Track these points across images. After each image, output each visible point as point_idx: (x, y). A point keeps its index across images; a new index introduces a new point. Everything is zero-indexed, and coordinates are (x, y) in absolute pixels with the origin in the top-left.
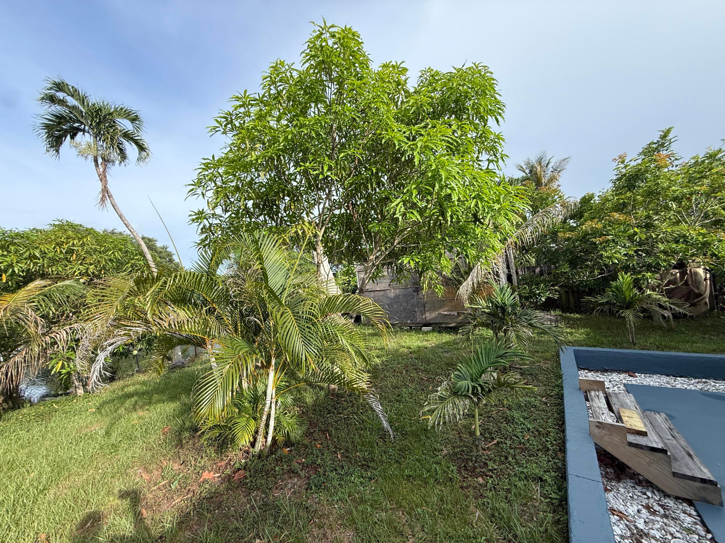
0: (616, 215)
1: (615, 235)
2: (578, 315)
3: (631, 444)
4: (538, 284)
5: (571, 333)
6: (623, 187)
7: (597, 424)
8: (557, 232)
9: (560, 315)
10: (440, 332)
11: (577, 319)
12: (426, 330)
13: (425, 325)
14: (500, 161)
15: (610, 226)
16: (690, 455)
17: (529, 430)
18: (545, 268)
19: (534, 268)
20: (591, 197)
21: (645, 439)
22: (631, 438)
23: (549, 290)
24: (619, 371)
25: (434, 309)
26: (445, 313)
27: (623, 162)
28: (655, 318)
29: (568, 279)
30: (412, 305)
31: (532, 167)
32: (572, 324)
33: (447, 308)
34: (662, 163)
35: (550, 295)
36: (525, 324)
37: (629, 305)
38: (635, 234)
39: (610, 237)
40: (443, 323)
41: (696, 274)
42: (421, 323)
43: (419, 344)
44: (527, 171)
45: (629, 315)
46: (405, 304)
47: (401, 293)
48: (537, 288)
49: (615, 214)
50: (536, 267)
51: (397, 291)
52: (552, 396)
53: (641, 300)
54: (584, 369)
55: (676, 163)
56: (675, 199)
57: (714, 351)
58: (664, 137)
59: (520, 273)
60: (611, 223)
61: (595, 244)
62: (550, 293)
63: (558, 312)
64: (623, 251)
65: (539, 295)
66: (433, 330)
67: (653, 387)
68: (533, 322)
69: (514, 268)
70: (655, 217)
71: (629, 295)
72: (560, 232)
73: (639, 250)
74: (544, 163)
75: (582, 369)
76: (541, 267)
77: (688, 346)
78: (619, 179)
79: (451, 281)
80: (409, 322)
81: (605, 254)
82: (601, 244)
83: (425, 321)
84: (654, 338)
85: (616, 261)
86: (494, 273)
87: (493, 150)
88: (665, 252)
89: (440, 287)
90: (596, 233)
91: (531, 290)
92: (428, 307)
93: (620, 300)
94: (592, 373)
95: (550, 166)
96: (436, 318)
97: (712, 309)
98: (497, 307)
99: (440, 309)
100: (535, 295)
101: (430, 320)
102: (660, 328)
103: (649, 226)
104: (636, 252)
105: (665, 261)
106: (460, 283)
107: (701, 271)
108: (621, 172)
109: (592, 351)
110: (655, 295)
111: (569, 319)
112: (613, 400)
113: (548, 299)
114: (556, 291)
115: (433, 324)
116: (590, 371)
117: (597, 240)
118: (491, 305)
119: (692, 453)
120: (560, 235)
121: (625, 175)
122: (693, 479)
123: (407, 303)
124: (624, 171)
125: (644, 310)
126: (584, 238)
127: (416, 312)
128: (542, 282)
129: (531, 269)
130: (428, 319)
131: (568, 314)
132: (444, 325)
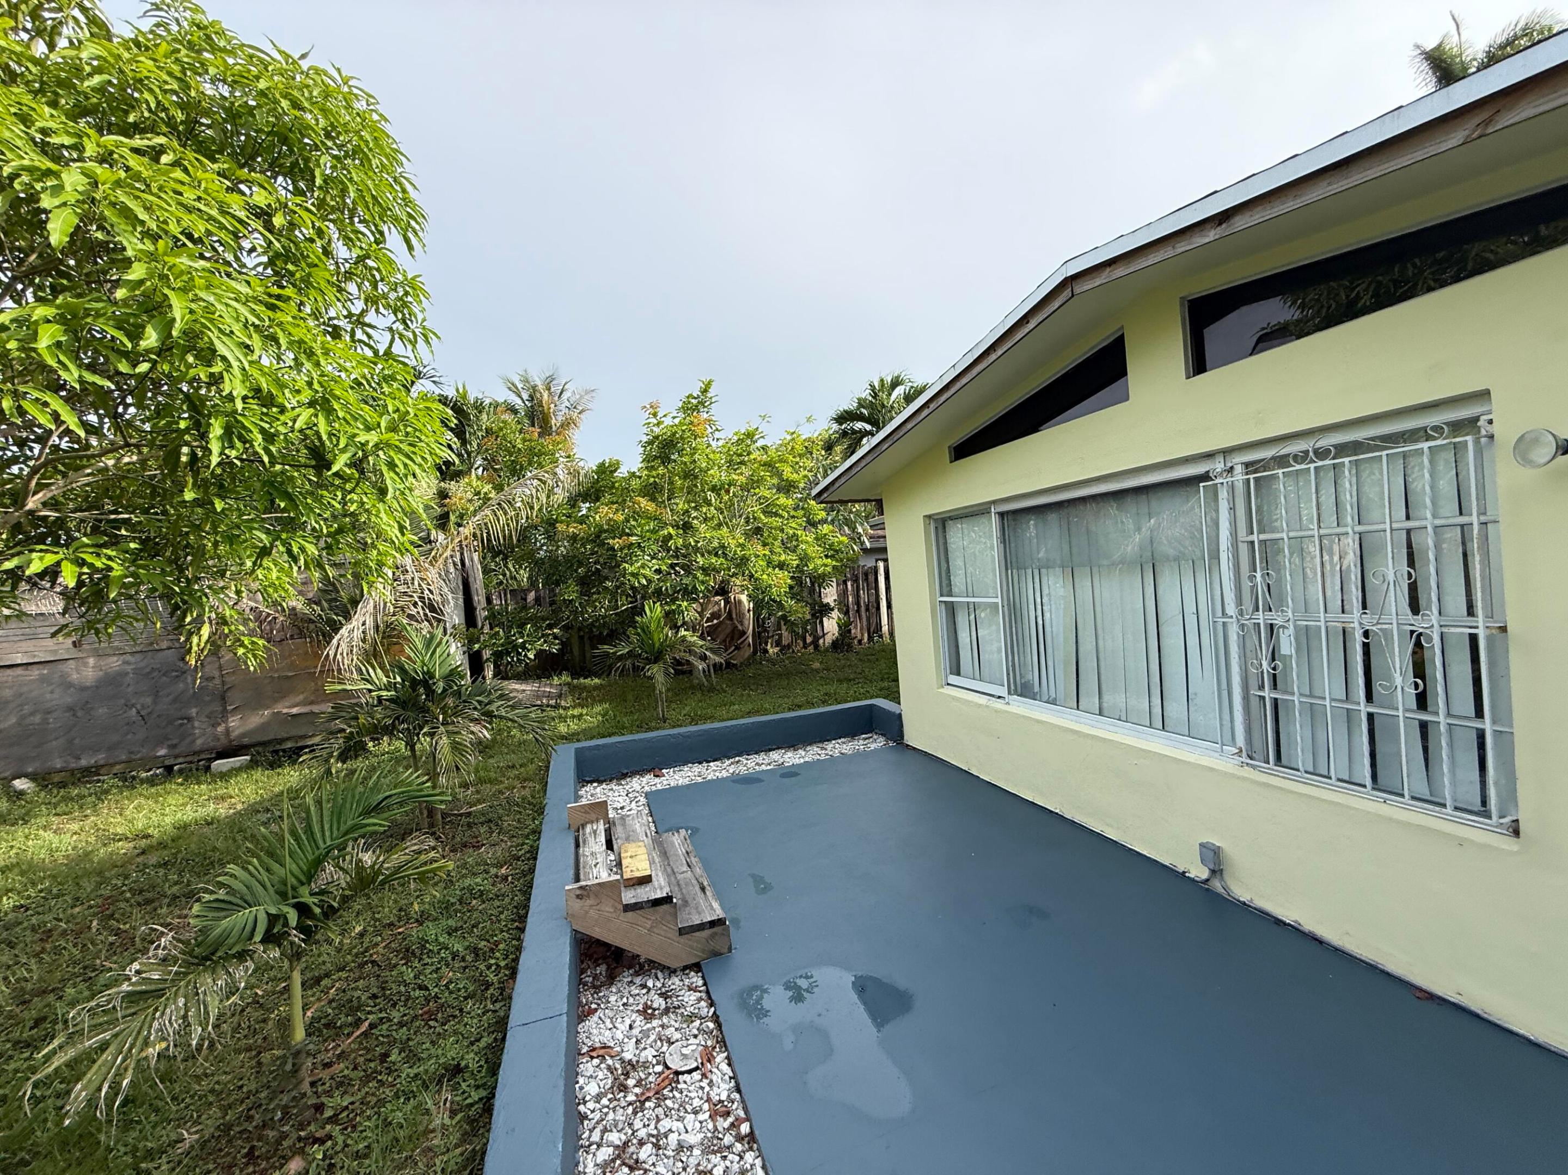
0: (643, 502)
1: (641, 537)
2: (597, 681)
3: (628, 908)
4: (522, 626)
5: (580, 717)
6: (656, 457)
7: (578, 892)
8: (556, 521)
9: (568, 684)
10: (273, 765)
11: (596, 688)
12: (224, 769)
13: (222, 755)
14: (420, 341)
15: (635, 520)
16: (703, 889)
17: (455, 956)
18: (544, 593)
19: (525, 592)
20: (615, 466)
21: (648, 888)
22: (629, 897)
23: (543, 636)
24: (641, 772)
25: (258, 699)
26: (295, 711)
27: (655, 415)
28: (695, 673)
29: (576, 612)
30: (175, 701)
31: (534, 388)
32: (584, 698)
33: (301, 697)
34: (698, 430)
35: (545, 647)
36: (476, 714)
37: (657, 657)
38: (670, 537)
39: (633, 539)
40: (288, 739)
41: (740, 602)
42: (209, 750)
43: (189, 814)
44: (525, 396)
45: (656, 671)
46: (148, 700)
47: (129, 668)
48: (520, 633)
49: (641, 499)
50: (529, 590)
51: (114, 663)
52: (518, 859)
53: (672, 647)
54: (591, 782)
55: (717, 435)
56: (714, 489)
57: (749, 714)
58: (705, 391)
59: (496, 601)
60: (636, 515)
61: (613, 549)
62: (545, 642)
63: (566, 678)
64: (655, 565)
65: (524, 648)
66: (253, 764)
67: (682, 786)
68: (493, 707)
69: (482, 592)
70: (694, 514)
71: (658, 638)
72: (561, 522)
73: (677, 564)
74: (556, 389)
75: (588, 782)
76: (537, 590)
77: (723, 712)
78: (650, 443)
79: (312, 626)
80: (162, 752)
81: (631, 569)
82: (621, 549)
83: (224, 741)
84: (691, 705)
85: (644, 582)
86: (424, 603)
87: (401, 309)
88: (705, 570)
89: (253, 643)
90: (615, 530)
91: (508, 638)
92: (235, 699)
93: (647, 648)
94: (604, 786)
95: (565, 396)
96: (263, 727)
97: (755, 652)
98: (414, 683)
99: (276, 700)
100: (515, 647)
101: (243, 735)
102: (701, 687)
103: (687, 527)
104: (672, 566)
105: (703, 582)
106: (336, 627)
107: (744, 598)
108: (652, 431)
109: (604, 746)
110: (692, 638)
111: (584, 688)
112: (619, 831)
113: (540, 654)
114: (556, 637)
115: (253, 746)
116: (600, 782)
117: (616, 543)
118: (399, 679)
119: (705, 883)
120: (561, 527)
121: (657, 437)
122: (701, 927)
123: (156, 695)
124: (655, 429)
125: (678, 662)
126: (598, 536)
127: (189, 719)
128: (530, 620)
129: (519, 594)
130: (234, 734)
131: (582, 680)
132: (289, 745)
